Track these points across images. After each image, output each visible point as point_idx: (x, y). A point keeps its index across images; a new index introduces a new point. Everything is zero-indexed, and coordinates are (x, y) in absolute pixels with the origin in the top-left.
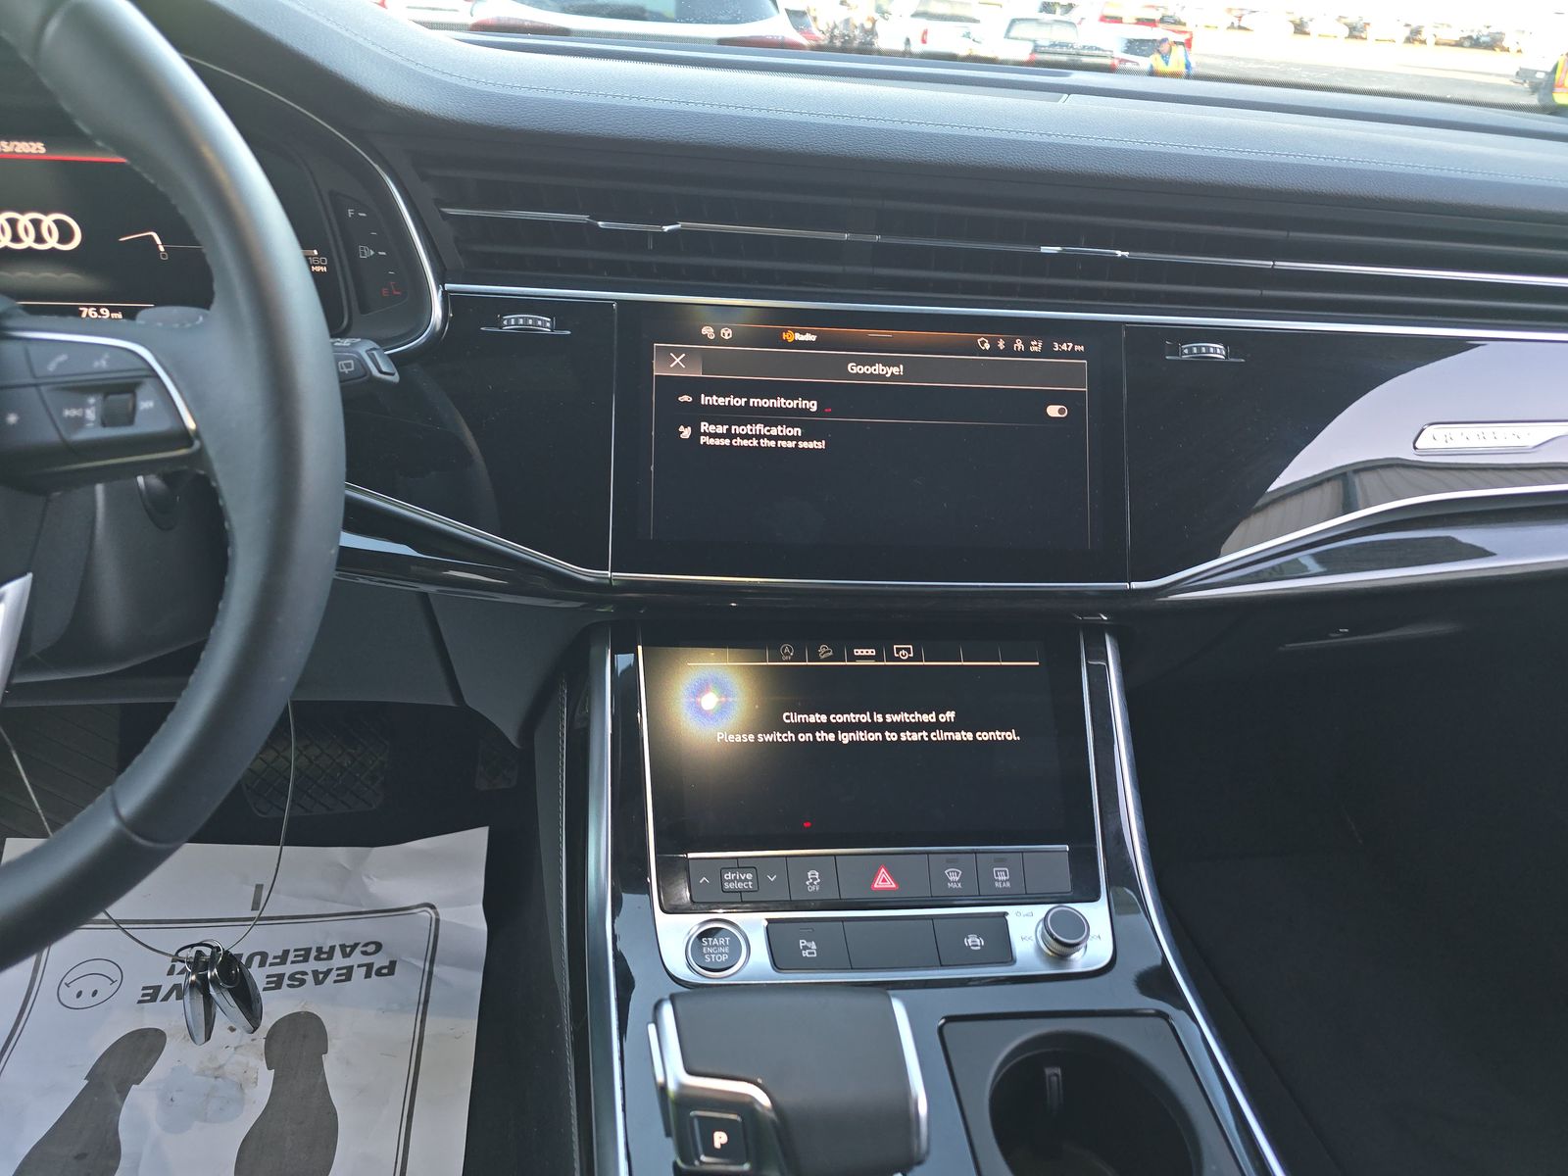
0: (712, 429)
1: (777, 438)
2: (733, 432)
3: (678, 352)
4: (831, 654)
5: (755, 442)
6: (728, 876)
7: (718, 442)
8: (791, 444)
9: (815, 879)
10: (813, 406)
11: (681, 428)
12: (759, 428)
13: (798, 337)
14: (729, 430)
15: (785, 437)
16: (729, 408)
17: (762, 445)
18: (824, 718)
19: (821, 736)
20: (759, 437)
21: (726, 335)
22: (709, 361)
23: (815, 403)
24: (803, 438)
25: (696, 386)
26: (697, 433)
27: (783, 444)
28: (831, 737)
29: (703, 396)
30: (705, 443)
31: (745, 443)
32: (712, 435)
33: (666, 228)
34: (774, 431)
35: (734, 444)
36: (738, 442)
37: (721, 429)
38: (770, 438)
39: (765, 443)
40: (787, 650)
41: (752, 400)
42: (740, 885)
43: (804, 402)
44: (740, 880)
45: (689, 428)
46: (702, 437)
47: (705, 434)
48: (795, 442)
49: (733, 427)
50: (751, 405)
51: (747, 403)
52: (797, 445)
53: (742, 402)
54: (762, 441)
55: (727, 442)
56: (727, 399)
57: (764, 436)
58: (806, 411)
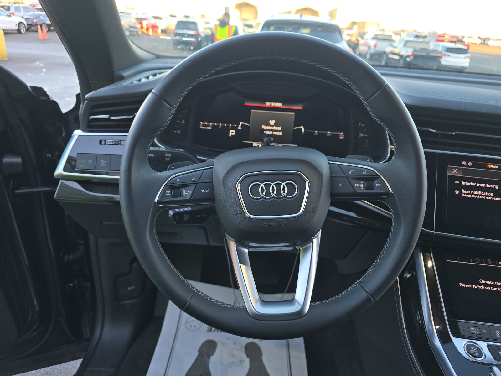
0: (465, 192)
1: (485, 196)
2: (472, 193)
3: (455, 169)
4: (492, 262)
5: (479, 197)
6: (471, 328)
7: (467, 196)
8: (490, 198)
9: (498, 333)
10: (497, 187)
11: (456, 191)
12: (480, 192)
13: (492, 166)
14: (471, 192)
15: (488, 196)
16: (470, 186)
17: (481, 198)
18: (493, 283)
19: (493, 288)
20: (480, 195)
21: (470, 164)
22: (465, 172)
23: (498, 186)
24: (494, 197)
25: (461, 179)
26: (460, 193)
27: (488, 198)
28: (496, 289)
29: (462, 182)
30: (463, 196)
31: (476, 197)
32: (465, 193)
33: (454, 133)
34: (485, 194)
35: (472, 197)
36: (473, 196)
37: (468, 192)
38: (483, 196)
39: (482, 197)
40: (477, 260)
41: (478, 184)
42: (475, 332)
43: (494, 186)
44: (475, 330)
45: (458, 191)
46: (462, 194)
47: (463, 193)
48: (491, 198)
49: (472, 192)
50: (477, 185)
51: (476, 185)
52: (492, 198)
53: (474, 184)
54: (481, 196)
55: (470, 196)
56: (470, 183)
57: (481, 195)
58: (495, 188)
